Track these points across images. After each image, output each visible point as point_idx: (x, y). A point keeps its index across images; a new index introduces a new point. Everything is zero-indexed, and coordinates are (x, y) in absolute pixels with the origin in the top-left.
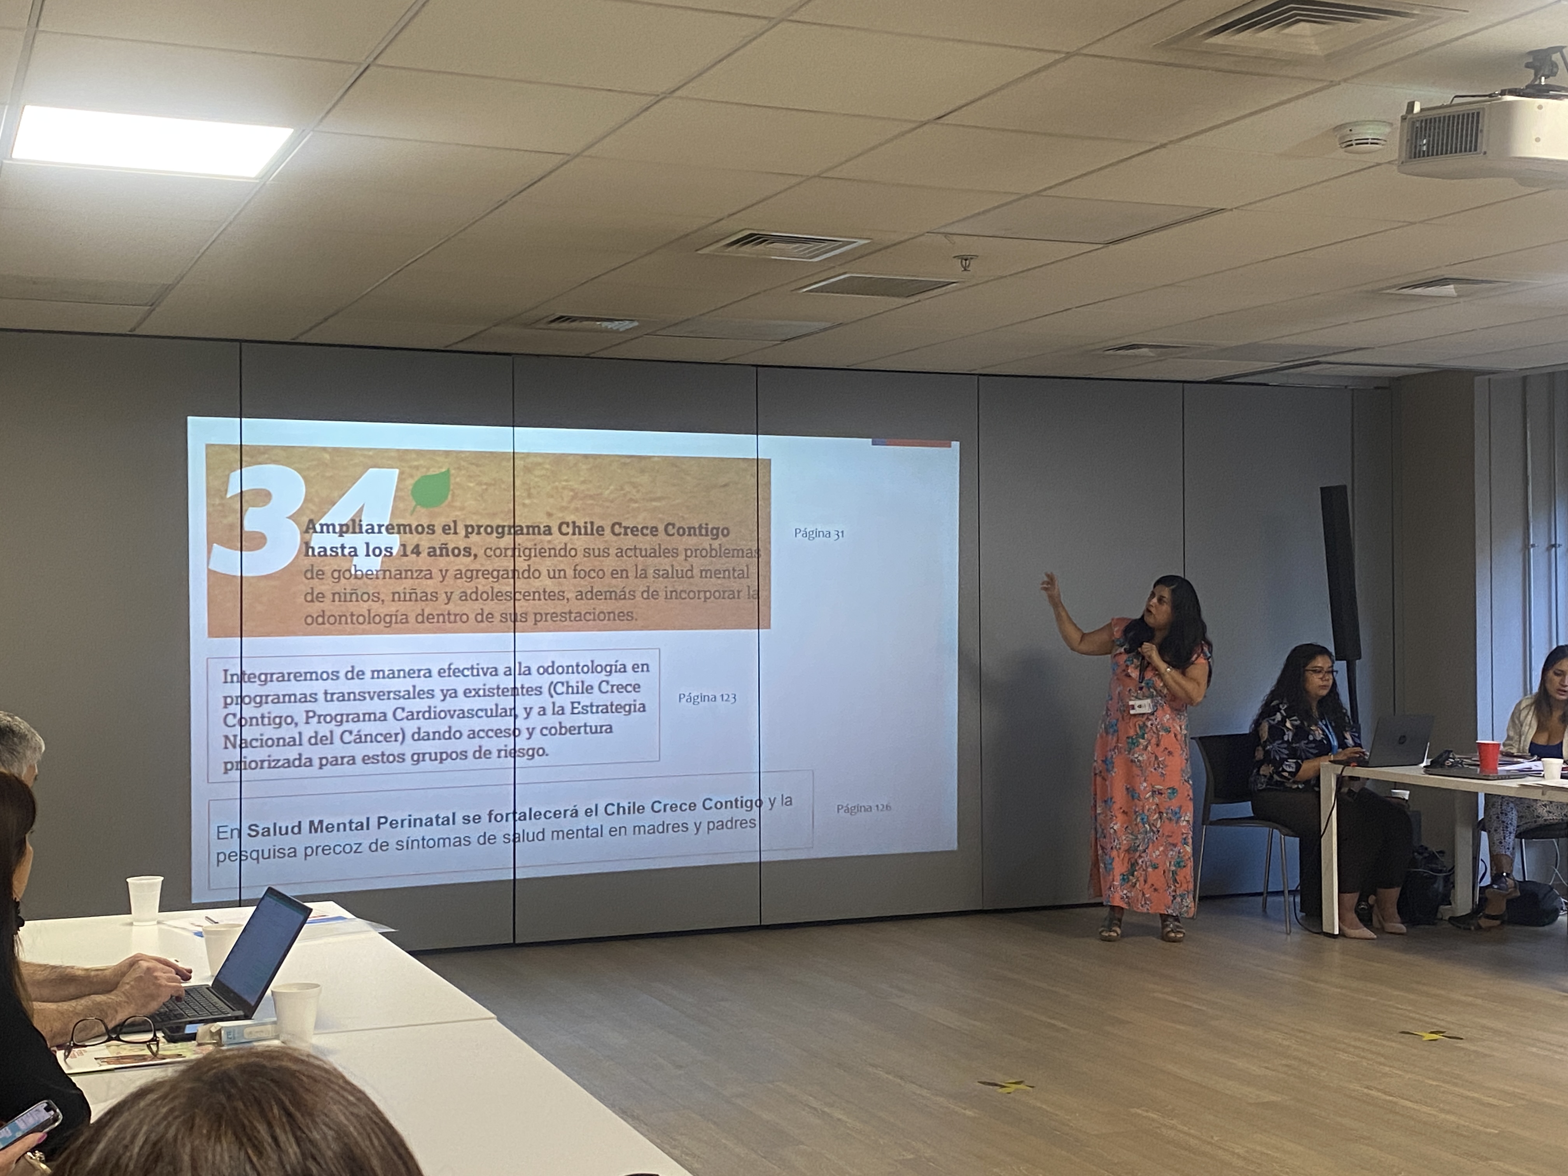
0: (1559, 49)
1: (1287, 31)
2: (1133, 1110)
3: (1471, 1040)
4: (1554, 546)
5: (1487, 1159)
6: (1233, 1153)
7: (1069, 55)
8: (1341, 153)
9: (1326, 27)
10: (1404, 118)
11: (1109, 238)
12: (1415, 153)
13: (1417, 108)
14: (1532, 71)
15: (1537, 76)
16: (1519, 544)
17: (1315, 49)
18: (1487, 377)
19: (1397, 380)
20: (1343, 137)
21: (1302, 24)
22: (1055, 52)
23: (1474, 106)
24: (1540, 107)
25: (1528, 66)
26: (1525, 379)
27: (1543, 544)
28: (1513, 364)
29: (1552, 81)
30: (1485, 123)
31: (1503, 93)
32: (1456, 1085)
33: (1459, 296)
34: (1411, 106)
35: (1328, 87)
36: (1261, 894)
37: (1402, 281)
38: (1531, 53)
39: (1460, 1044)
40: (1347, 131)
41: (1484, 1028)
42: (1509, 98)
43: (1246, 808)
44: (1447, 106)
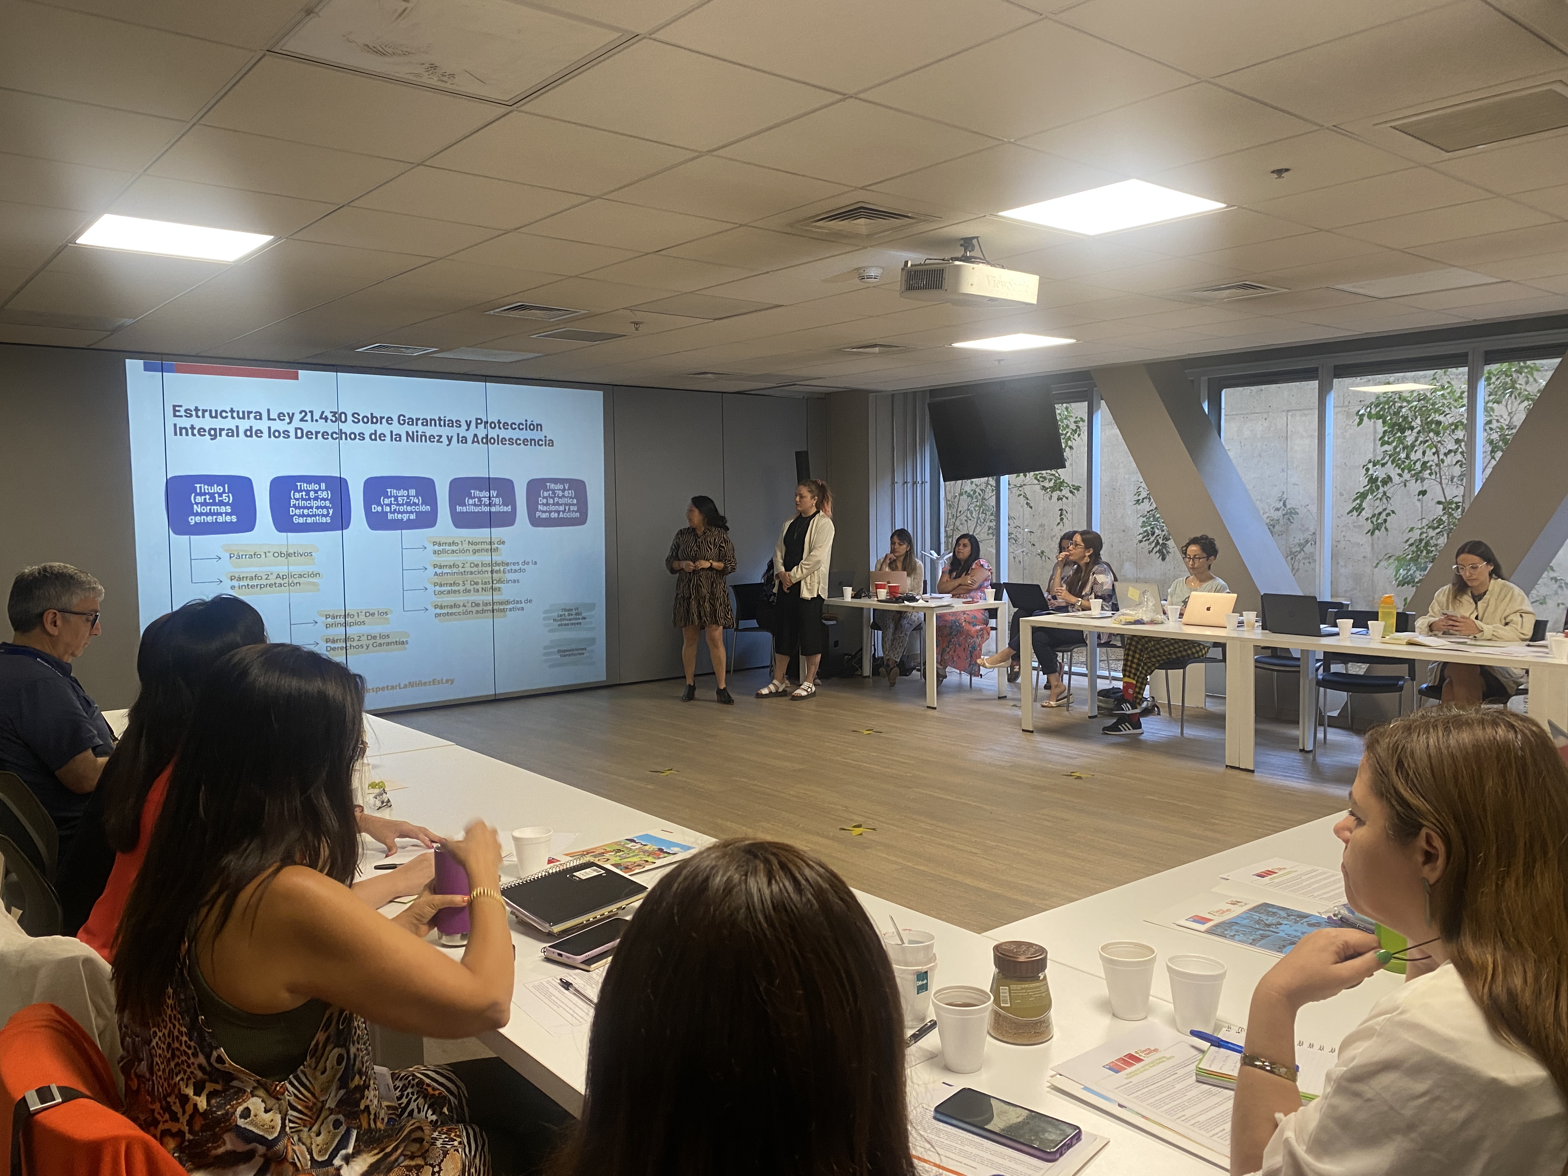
0: (977, 238)
1: (855, 222)
2: (734, 778)
3: (887, 732)
4: (905, 483)
5: (911, 788)
6: (789, 794)
7: (741, 225)
8: (857, 281)
9: (872, 221)
10: (903, 269)
11: (717, 317)
12: (910, 287)
13: (909, 265)
14: (963, 248)
15: (965, 252)
16: (889, 483)
17: (864, 231)
18: (875, 394)
19: (829, 394)
20: (860, 274)
21: (863, 219)
22: (734, 223)
23: (943, 266)
24: (973, 268)
25: (961, 245)
26: (893, 395)
27: (901, 482)
28: (891, 388)
29: (973, 254)
30: (946, 275)
31: (952, 259)
32: (884, 754)
33: (879, 353)
34: (906, 263)
35: (861, 249)
36: (768, 667)
37: (855, 345)
38: (962, 239)
39: (882, 735)
40: (862, 271)
41: (891, 727)
42: (957, 263)
43: (754, 623)
44: (920, 265)
